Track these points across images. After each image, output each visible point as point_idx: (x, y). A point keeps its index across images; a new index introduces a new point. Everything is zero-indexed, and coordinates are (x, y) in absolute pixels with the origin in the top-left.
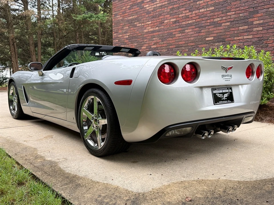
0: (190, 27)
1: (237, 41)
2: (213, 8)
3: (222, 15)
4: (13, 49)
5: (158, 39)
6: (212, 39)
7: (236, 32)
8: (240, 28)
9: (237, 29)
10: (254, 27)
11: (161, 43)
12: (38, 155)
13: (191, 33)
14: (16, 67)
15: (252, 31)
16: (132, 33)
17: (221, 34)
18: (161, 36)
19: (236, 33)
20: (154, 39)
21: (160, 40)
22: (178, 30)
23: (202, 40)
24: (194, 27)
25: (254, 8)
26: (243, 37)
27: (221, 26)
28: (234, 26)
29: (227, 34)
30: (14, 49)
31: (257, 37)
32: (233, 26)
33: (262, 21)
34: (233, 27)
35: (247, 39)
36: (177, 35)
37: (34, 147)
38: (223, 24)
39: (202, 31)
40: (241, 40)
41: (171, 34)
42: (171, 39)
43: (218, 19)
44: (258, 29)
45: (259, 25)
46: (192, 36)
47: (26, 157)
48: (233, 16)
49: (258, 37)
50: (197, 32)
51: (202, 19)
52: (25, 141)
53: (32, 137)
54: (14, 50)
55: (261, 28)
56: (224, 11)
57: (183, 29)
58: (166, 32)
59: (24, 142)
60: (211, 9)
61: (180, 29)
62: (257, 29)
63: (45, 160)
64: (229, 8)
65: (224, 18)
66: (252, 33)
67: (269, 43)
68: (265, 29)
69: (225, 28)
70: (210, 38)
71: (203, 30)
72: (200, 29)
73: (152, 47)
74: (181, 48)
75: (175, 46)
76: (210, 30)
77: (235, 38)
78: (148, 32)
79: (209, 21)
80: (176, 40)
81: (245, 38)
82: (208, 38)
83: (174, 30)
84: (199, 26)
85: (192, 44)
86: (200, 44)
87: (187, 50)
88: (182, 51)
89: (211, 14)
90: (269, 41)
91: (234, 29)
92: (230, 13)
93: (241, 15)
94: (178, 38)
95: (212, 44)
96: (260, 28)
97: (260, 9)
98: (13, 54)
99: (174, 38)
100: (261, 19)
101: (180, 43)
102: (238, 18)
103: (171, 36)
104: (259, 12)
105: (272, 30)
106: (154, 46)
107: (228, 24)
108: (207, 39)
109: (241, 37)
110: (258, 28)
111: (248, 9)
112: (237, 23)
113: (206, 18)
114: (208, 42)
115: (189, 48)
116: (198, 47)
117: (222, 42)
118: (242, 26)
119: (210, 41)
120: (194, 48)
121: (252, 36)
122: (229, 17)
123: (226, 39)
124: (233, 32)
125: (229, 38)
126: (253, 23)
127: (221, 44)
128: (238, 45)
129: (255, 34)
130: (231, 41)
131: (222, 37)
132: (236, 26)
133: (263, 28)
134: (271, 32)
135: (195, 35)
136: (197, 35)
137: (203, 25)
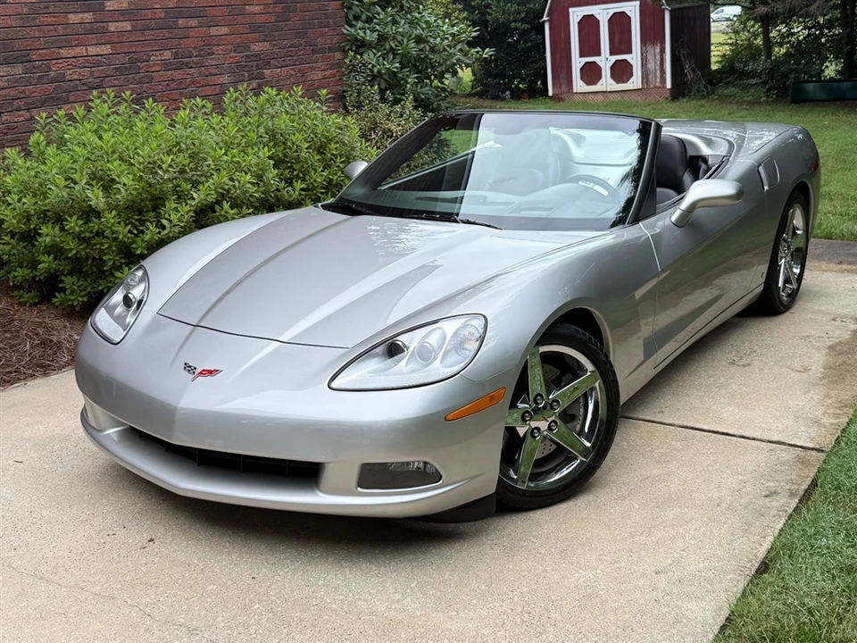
1: (71, 60)
7: (61, 30)
8: (71, 16)
9: (61, 18)
10: (110, 19)
15: (105, 32)
19: (61, 32)
26: (87, 49)
28: (51, 10)
29: (32, 33)
31: (123, 51)
32: (46, 8)
34: (45, 11)
35: (99, 58)
40: (81, 60)
44: (121, 26)
45: (122, 15)
49: (126, 50)
55: (127, 26)
62: (117, 27)
66: (106, 38)
67: (153, 70)
68: (138, 28)
69: (20, 10)
77: (64, 52)
81: (91, 53)
90: (154, 65)
91: (51, 20)
96: (125, 24)
105: (153, 33)
109: (80, 48)
110: (120, 24)
117: (22, 62)
118: (75, 10)
121: (109, 46)
123: (34, 52)
124: (52, 28)
125: (44, 51)
126: (104, 7)
127: (19, 69)
128: (76, 77)
129: (116, 40)
130: (54, 62)
131: (17, 45)
132: (57, 10)
133: (132, 26)
134: (154, 38)
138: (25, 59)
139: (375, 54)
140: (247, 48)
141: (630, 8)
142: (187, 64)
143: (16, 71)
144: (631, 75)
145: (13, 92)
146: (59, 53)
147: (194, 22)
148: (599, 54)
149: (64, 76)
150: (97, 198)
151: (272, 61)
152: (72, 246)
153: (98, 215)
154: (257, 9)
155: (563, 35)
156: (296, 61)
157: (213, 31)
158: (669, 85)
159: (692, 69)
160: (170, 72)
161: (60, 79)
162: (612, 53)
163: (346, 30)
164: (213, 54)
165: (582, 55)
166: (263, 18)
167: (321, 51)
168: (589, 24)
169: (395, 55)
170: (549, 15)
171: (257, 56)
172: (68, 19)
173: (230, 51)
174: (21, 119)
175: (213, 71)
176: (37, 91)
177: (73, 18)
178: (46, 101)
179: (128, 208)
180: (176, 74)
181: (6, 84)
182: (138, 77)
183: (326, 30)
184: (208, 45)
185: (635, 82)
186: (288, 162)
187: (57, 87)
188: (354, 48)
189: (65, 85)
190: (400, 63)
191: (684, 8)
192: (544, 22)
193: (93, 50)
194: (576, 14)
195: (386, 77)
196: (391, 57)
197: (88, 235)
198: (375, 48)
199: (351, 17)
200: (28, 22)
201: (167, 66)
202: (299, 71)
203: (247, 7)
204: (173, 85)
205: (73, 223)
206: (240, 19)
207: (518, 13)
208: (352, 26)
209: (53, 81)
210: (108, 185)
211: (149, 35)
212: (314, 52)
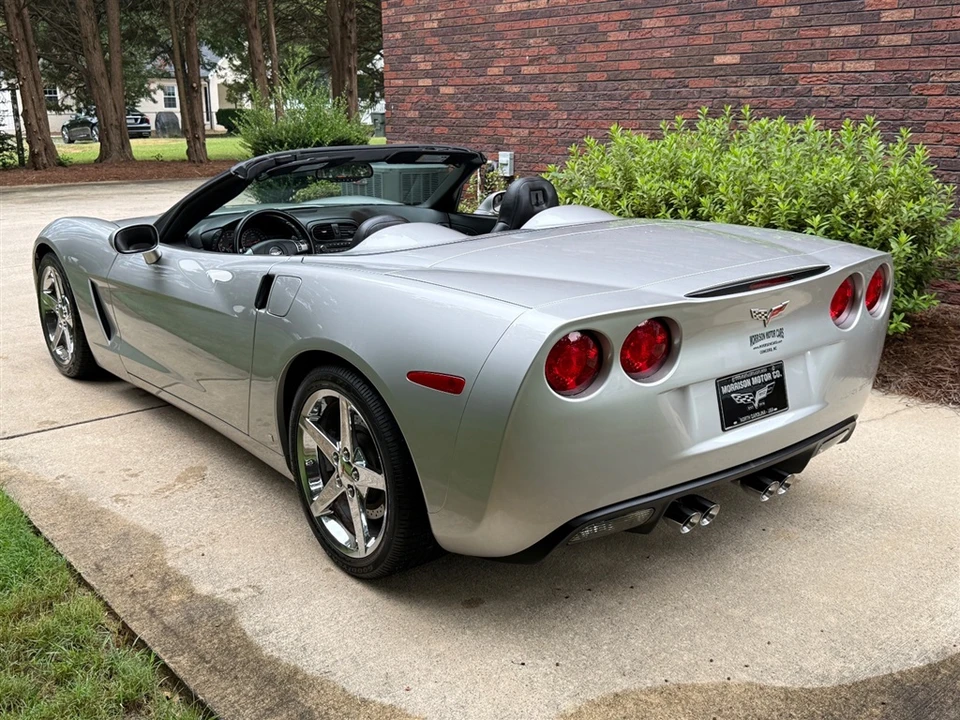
0: (660, 10)
1: (821, 76)
4: (20, 31)
5: (546, 43)
6: (734, 61)
7: (818, 44)
8: (832, 29)
9: (822, 32)
10: (883, 32)
11: (554, 58)
12: (169, 569)
13: (663, 33)
14: (35, 100)
15: (875, 46)
16: (451, 14)
17: (767, 46)
18: (556, 33)
19: (817, 46)
20: (531, 41)
21: (554, 50)
22: (616, 16)
23: (700, 60)
24: (675, 12)
26: (843, 65)
27: (768, 17)
28: (813, 23)
29: (786, 47)
30: (25, 31)
31: (890, 68)
32: (809, 21)
33: (910, 14)
34: (808, 24)
35: (857, 74)
36: (612, 36)
37: (152, 530)
38: (775, 12)
39: (701, 28)
40: (835, 75)
41: (593, 29)
42: (591, 48)
44: (896, 39)
45: (900, 26)
46: (666, 45)
47: (132, 580)
49: (895, 67)
50: (684, 30)
52: (117, 498)
53: (136, 475)
54: (22, 36)
55: (906, 39)
57: (635, 14)
58: (573, 20)
59: (116, 501)
61: (623, 15)
62: (891, 40)
63: (192, 594)
66: (873, 53)
67: (930, 93)
68: (920, 42)
69: (781, 25)
70: (729, 56)
71: (705, 27)
72: (696, 22)
73: (526, 70)
74: (624, 83)
75: (605, 74)
76: (730, 26)
77: (816, 66)
78: (511, 13)
80: (610, 54)
81: (848, 69)
82: (722, 57)
83: (602, 17)
84: (692, 10)
85: (665, 73)
86: (693, 75)
87: (648, 93)
88: (630, 95)
90: (932, 88)
91: (811, 33)
94: (615, 46)
95: (734, 78)
96: (902, 36)
98: (21, 52)
99: (602, 45)
100: (908, 4)
101: (625, 65)
103: (593, 39)
105: (943, 47)
106: (530, 68)
107: (794, 11)
108: (719, 60)
109: (835, 63)
110: (894, 37)
112: (825, 10)
114: (722, 73)
115: (656, 86)
116: (687, 86)
117: (771, 74)
118: (841, 22)
119: (729, 71)
120: (673, 90)
121: (872, 62)
123: (785, 65)
124: (809, 41)
125: (795, 65)
126: (879, 19)
127: (765, 81)
128: (822, 93)
129: (885, 55)
130: (802, 76)
131: (770, 57)
132: (820, 23)
133: (913, 39)
134: (941, 54)
135: (676, 41)
136: (684, 40)
137: (705, 8)
138: (774, 71)
143: (763, 82)
145: (755, 102)
146: (809, 67)
149: (812, 91)
160: (956, 98)
161: (807, 93)
172: (831, 32)
176: (777, 103)
177: (836, 31)
178: (785, 114)
181: (751, 94)
182: (903, 99)
187: (800, 101)
189: (809, 101)
193: (850, 66)
200: (786, 35)
204: (956, 114)
209: (798, 94)
211: (938, 50)
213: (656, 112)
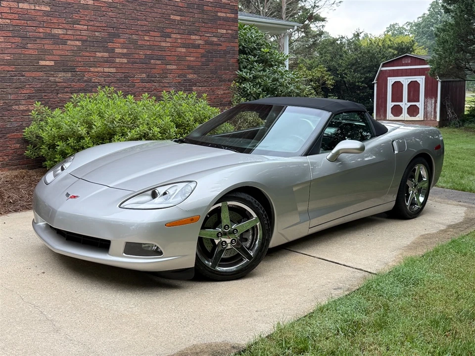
1: (95, 73)
2: (48, 9)
3: (67, 26)
6: (51, 64)
8: (97, 53)
9: (92, 54)
10: (117, 57)
13: (3, 45)
15: (114, 62)
17: (68, 58)
19: (92, 60)
23: (31, 62)
24: (10, 34)
25: (113, 28)
26: (104, 69)
27: (66, 45)
28: (88, 50)
29: (77, 59)
31: (122, 71)
32: (86, 48)
33: (125, 51)
34: (85, 50)
35: (109, 73)
38: (69, 42)
39: (29, 45)
40: (100, 74)
43: (60, 32)
45: (123, 55)
46: (6, 52)
48: (84, 33)
50: (18, 45)
51: (27, 23)
55: (125, 61)
56: (70, 20)
60: (43, 8)
62: (120, 61)
64: (77, 18)
65: (70, 32)
66: (114, 65)
67: (136, 82)
68: (130, 62)
69: (73, 49)
70: (48, 62)
71: (31, 45)
72: (24, 41)
76: (46, 47)
77: (92, 69)
79: (41, 30)
82: (44, 61)
84: (22, 35)
85: (7, 68)
86: (27, 70)
89: (45, 18)
90: (136, 80)
91: (87, 54)
92: (79, 26)
93: (97, 34)
95: (52, 72)
96: (124, 59)
97: (121, 32)
100: (124, 47)
102: (93, 38)
104: (121, 37)
105: (138, 65)
107: (78, 43)
108: (42, 63)
109: (100, 68)
110: (121, 59)
111: (106, 28)
112: (93, 45)
113: (36, 23)
114: (44, 70)
115: (2, 75)
116: (24, 76)
117: (71, 72)
118: (100, 51)
119: (49, 69)
120: (15, 77)
121: (115, 69)
122: (79, 33)
123: (78, 68)
124: (88, 58)
125: (82, 68)
126: (115, 51)
127: (69, 75)
128: (97, 81)
129: (119, 66)
130: (87, 73)
131: (69, 64)
132: (91, 50)
133: (127, 61)
134: (138, 67)
135: (14, 51)
136: (19, 51)
137: (29, 35)
138: (72, 70)
139: (250, 84)
140: (185, 76)
141: (420, 79)
142: (153, 81)
143: (68, 75)
144: (418, 113)
145: (65, 84)
146: (90, 69)
147: (159, 62)
148: (402, 101)
149: (91, 80)
150: (82, 130)
151: (197, 84)
152: (70, 152)
153: (83, 138)
154: (192, 59)
155: (383, 90)
156: (210, 84)
157: (169, 67)
158: (438, 119)
159: (452, 113)
160: (144, 84)
161: (89, 81)
162: (409, 101)
163: (238, 72)
164: (167, 77)
165: (393, 101)
166: (194, 63)
167: (224, 81)
168: (397, 86)
169: (260, 86)
170: (377, 80)
171: (190, 80)
172: (96, 55)
173: (176, 77)
174: (68, 97)
175: (166, 85)
176: (77, 85)
177: (99, 54)
178: (81, 90)
179: (98, 137)
180: (147, 85)
181: (62, 81)
182: (127, 84)
183: (228, 71)
184: (165, 74)
185: (420, 117)
186: (183, 126)
187: (87, 84)
188: (240, 81)
189: (91, 84)
190: (263, 89)
191: (450, 81)
192: (374, 83)
193: (106, 70)
194: (391, 81)
195: (254, 95)
196: (258, 86)
197: (78, 147)
198: (250, 82)
199: (242, 67)
200: (76, 54)
201: (143, 81)
202: (211, 89)
203: (187, 58)
204: (145, 90)
205: (71, 141)
206: (183, 63)
207: (361, 78)
208: (241, 71)
209: (86, 81)
210: (90, 126)
211: (136, 66)
212: (220, 81)
213: (5, 90)
